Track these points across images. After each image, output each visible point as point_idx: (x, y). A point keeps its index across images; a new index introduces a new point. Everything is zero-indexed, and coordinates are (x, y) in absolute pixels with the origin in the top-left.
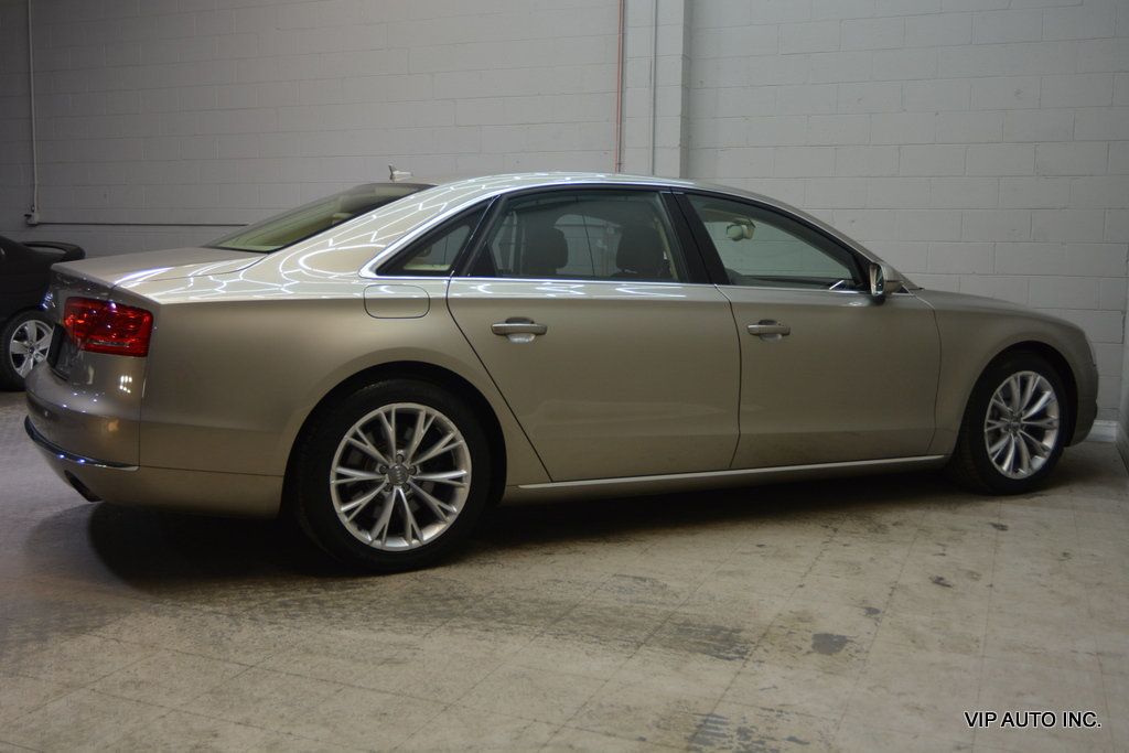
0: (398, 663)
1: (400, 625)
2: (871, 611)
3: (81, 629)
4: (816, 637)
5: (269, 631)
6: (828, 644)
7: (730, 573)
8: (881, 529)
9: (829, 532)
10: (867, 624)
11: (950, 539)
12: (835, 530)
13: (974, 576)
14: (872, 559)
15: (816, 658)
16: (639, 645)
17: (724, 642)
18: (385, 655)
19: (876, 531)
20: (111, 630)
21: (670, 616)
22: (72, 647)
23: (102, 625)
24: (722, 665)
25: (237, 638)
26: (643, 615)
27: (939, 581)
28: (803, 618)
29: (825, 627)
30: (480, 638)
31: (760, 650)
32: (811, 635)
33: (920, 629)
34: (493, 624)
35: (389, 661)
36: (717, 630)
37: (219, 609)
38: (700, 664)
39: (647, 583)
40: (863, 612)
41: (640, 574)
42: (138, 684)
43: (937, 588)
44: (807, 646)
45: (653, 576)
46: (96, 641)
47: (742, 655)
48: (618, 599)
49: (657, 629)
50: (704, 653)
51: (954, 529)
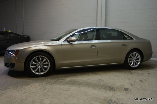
0: (68, 91)
1: (68, 85)
2: (132, 85)
3: (27, 85)
4: (124, 88)
5: (51, 86)
6: (126, 89)
7: (112, 79)
8: (132, 73)
9: (125, 73)
10: (131, 87)
11: (142, 75)
12: (126, 73)
13: (146, 80)
14: (131, 78)
15: (124, 91)
16: (100, 89)
17: (112, 89)
18: (66, 89)
19: (131, 73)
20: (31, 85)
21: (104, 85)
22: (26, 87)
23: (30, 84)
24: (112, 92)
25: (47, 87)
26: (100, 85)
27: (141, 81)
28: (122, 86)
29: (126, 87)
30: (79, 87)
31: (117, 90)
32: (123, 88)
33: (139, 88)
34: (80, 85)
35: (66, 90)
36: (111, 87)
37: (45, 82)
38: (108, 92)
39: (101, 80)
40: (131, 85)
41: (100, 79)
42: (34, 93)
43: (140, 82)
44: (123, 90)
45: (102, 79)
46: (29, 86)
47: (114, 91)
48: (97, 82)
49: (103, 87)
50: (109, 90)
51: (142, 73)
